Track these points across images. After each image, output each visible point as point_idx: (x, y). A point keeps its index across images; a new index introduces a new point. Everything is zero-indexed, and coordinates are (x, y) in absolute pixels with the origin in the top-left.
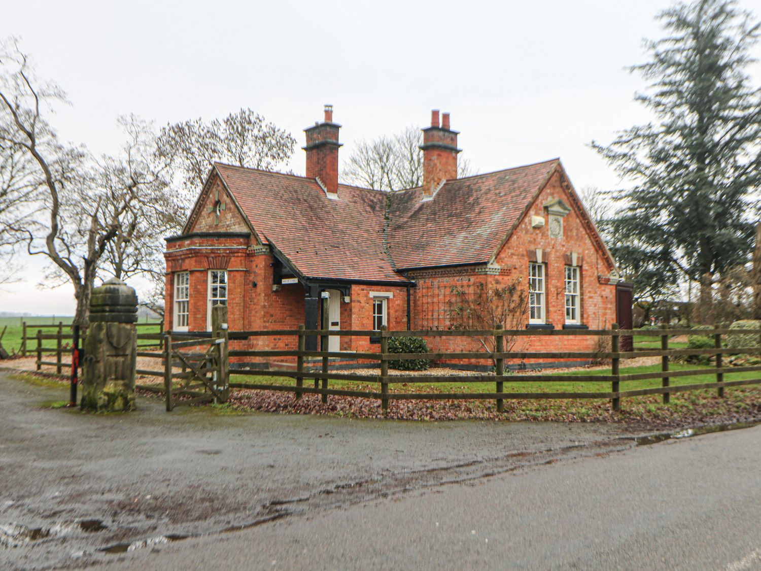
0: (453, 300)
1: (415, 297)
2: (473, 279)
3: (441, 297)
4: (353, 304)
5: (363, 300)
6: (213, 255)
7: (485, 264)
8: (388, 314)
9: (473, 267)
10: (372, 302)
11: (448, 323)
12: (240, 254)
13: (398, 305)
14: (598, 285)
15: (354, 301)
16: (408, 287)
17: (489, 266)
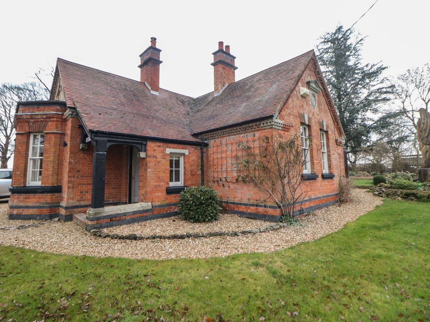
0: (240, 154)
1: (207, 154)
2: (257, 134)
3: (229, 153)
4: (148, 159)
5: (159, 156)
6: (32, 120)
7: (271, 117)
8: (185, 168)
9: (258, 123)
10: (169, 158)
11: (235, 174)
12: (55, 119)
13: (193, 160)
14: (336, 145)
15: (150, 157)
16: (203, 146)
17: (274, 120)
